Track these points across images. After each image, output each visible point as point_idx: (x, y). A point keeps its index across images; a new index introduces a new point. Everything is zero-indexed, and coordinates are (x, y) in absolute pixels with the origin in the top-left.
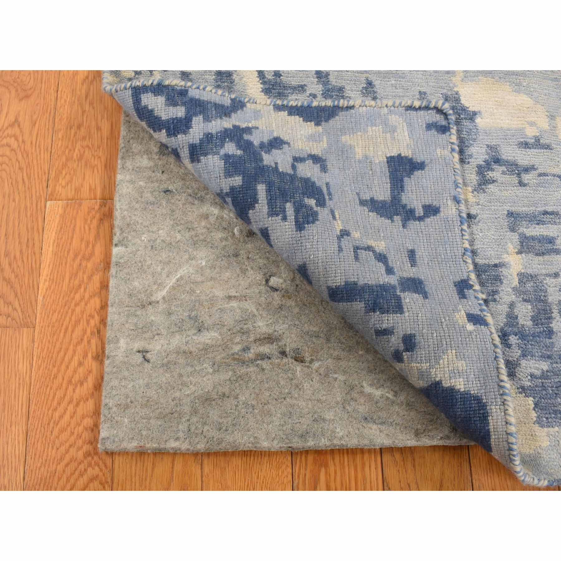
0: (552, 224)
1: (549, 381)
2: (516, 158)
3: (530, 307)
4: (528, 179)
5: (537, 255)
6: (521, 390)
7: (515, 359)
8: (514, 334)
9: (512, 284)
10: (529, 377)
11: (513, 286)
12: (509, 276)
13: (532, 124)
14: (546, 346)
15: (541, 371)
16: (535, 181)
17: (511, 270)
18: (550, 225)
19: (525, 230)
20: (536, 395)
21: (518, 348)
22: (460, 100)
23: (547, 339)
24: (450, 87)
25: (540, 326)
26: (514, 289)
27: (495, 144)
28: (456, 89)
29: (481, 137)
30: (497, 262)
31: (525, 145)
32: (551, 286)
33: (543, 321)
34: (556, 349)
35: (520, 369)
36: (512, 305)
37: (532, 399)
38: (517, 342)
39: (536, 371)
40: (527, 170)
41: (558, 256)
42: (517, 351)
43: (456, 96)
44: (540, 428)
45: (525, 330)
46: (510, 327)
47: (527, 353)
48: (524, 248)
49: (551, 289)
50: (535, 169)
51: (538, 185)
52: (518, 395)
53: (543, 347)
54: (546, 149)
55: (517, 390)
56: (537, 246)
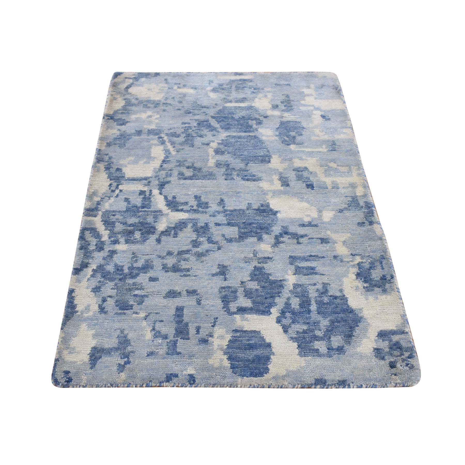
0: (314, 261)
1: (307, 335)
2: (297, 231)
3: (298, 299)
4: (303, 241)
5: (304, 275)
6: (290, 339)
7: (288, 324)
8: (288, 312)
9: (289, 289)
10: (296, 333)
11: (290, 290)
12: (288, 285)
13: (308, 216)
14: (306, 318)
15: (303, 330)
16: (306, 241)
17: (289, 282)
18: (313, 262)
19: (298, 264)
20: (299, 341)
21: (290, 319)
22: (269, 206)
23: (307, 315)
24: (264, 200)
25: (304, 308)
26: (290, 291)
27: (286, 225)
28: (267, 201)
29: (279, 222)
30: (282, 279)
31: (303, 225)
32: (311, 289)
33: (305, 306)
34: (312, 319)
35: (291, 329)
36: (288, 299)
37: (297, 343)
38: (290, 316)
39: (300, 330)
40: (302, 236)
41: (316, 275)
42: (289, 320)
43: (267, 204)
44: (300, 357)
45: (295, 310)
46: (286, 309)
47: (295, 321)
48: (297, 272)
49: (311, 291)
50: (307, 236)
51: (308, 243)
52: (289, 341)
53: (305, 318)
54: (314, 226)
55: (288, 339)
56: (305, 271)
